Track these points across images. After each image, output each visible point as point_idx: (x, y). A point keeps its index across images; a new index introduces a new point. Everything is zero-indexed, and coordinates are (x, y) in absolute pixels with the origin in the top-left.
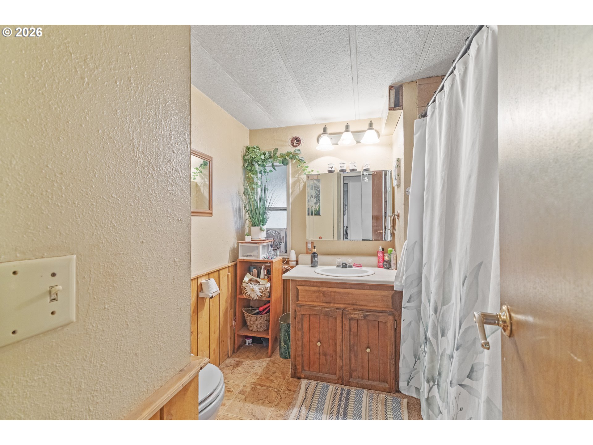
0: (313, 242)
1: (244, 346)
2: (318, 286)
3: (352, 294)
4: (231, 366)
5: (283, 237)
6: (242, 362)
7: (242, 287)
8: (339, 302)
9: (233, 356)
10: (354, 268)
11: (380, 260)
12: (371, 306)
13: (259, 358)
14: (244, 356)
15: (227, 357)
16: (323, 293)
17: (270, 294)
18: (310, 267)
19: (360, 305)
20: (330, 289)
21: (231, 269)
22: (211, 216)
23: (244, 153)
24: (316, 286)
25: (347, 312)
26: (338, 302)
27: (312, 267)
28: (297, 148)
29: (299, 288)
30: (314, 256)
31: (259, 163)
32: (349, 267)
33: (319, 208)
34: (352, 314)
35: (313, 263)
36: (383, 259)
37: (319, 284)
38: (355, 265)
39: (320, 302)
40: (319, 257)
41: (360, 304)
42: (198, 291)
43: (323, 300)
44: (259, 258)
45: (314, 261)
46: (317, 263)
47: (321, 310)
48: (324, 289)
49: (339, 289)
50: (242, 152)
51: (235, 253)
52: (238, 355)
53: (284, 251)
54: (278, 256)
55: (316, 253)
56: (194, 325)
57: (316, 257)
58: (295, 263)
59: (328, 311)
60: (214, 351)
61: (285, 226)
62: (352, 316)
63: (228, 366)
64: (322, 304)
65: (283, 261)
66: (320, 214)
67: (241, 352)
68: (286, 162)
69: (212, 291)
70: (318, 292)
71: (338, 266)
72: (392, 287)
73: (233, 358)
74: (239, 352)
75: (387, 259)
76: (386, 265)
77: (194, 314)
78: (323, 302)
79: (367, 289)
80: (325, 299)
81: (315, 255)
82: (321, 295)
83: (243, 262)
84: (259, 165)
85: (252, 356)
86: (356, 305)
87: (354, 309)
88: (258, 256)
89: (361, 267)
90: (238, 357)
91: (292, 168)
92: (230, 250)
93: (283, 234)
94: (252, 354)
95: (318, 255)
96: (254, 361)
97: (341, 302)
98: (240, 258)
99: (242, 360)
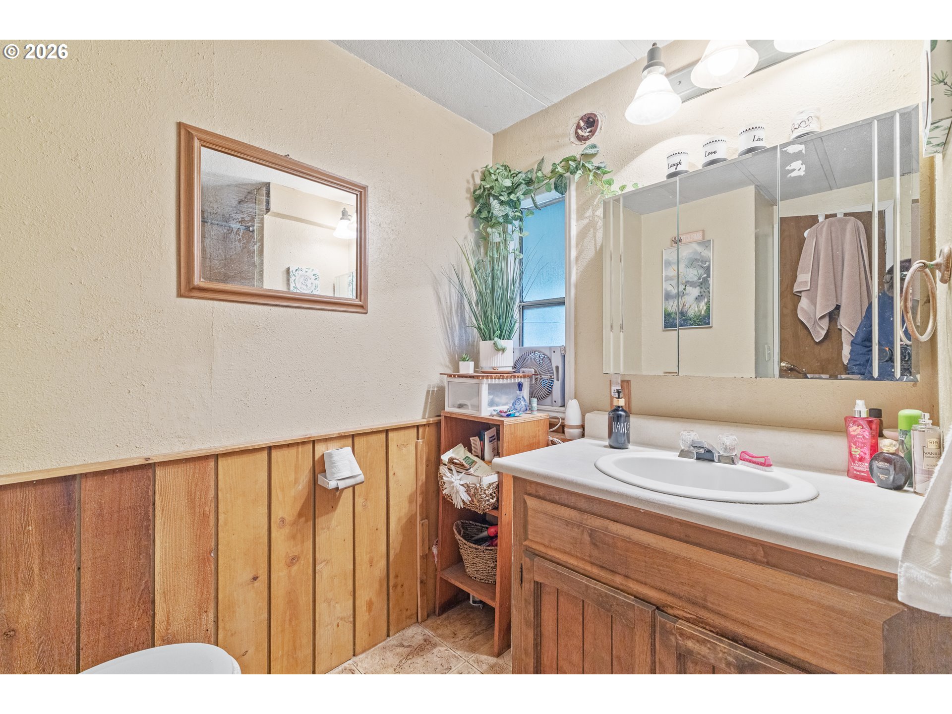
0: (628, 382)
1: (464, 605)
2: (579, 510)
3: (688, 562)
4: (409, 646)
5: (557, 368)
6: (435, 645)
7: (439, 475)
8: (643, 579)
9: (429, 622)
10: (741, 466)
11: (857, 452)
12: (770, 636)
13: (472, 649)
14: (448, 632)
15: (415, 620)
16: (592, 533)
17: (498, 500)
18: (605, 447)
19: (724, 616)
20: (614, 527)
21: (430, 432)
22: (366, 313)
23: (475, 185)
24: (574, 508)
25: (669, 624)
26: (636, 576)
27: (612, 447)
28: (589, 143)
29: (531, 502)
30: (617, 416)
31: (502, 198)
32: (719, 461)
33: (708, 309)
34: (691, 637)
35: (613, 436)
36: (874, 448)
37: (583, 504)
38: (747, 458)
39: (583, 559)
40: (633, 419)
41: (724, 611)
42: (317, 472)
43: (590, 556)
44: (480, 413)
45: (615, 430)
46: (624, 438)
47: (587, 586)
48: (597, 522)
49: (642, 532)
50: (468, 182)
51: (437, 397)
52: (439, 622)
53: (559, 402)
54: (535, 413)
55: (623, 410)
56: (303, 542)
57: (623, 419)
58: (577, 431)
59: (606, 595)
60: (370, 604)
61: (561, 342)
62: (690, 644)
63: (403, 646)
64: (589, 568)
65: (551, 425)
66: (709, 324)
67: (447, 618)
68: (563, 185)
69: (339, 475)
70: (579, 526)
71: (683, 454)
72: (890, 582)
73: (426, 627)
74: (445, 615)
75: (892, 450)
76: (886, 471)
77: (303, 519)
78: (592, 564)
79: (754, 560)
80: (595, 553)
81: (619, 417)
82: (586, 538)
83: (450, 419)
84: (502, 203)
85: (462, 637)
86: (705, 607)
87: (697, 622)
88: (478, 407)
89: (766, 464)
90: (434, 629)
91: (577, 196)
92: (428, 392)
93: (556, 361)
94: (466, 631)
95: (628, 416)
96: (459, 653)
97: (648, 581)
98: (448, 409)
99: (437, 639)
